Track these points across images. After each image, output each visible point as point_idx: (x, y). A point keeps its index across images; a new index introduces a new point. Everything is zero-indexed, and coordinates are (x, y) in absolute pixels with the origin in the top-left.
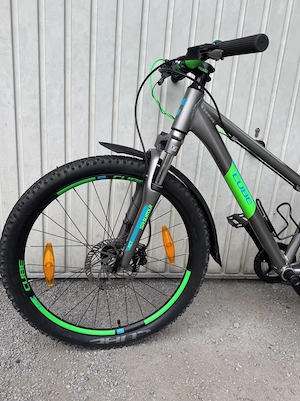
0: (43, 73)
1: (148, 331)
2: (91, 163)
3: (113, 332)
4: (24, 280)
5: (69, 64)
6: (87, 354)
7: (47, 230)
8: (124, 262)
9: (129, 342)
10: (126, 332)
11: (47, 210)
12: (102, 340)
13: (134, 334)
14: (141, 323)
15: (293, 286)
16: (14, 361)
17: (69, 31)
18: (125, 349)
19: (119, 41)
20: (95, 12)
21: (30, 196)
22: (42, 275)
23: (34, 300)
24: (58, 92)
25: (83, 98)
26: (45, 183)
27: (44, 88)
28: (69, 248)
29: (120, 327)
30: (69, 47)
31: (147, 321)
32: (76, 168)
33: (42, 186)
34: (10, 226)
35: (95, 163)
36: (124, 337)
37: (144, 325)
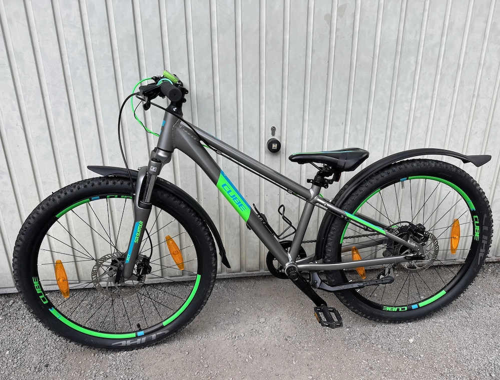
0: (46, 92)
1: (166, 332)
2: (82, 187)
3: (133, 335)
4: (41, 294)
5: (70, 82)
6: (110, 356)
7: (54, 249)
8: (126, 273)
9: (149, 343)
10: (146, 334)
11: (51, 231)
12: (124, 343)
13: (154, 336)
14: (160, 325)
15: (293, 281)
16: (43, 365)
17: (64, 50)
18: (147, 349)
19: (117, 55)
20: (87, 28)
21: (32, 221)
22: (57, 288)
23: (53, 311)
24: (64, 110)
25: (89, 113)
26: (43, 209)
27: (49, 107)
28: (79, 263)
29: (140, 330)
30: (67, 66)
31: (165, 323)
32: (69, 193)
33: (40, 211)
34: (18, 249)
35: (85, 186)
36: (144, 339)
37: (163, 327)
